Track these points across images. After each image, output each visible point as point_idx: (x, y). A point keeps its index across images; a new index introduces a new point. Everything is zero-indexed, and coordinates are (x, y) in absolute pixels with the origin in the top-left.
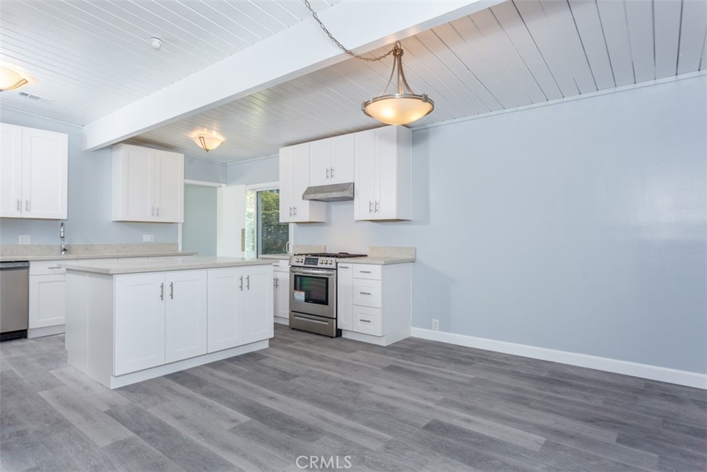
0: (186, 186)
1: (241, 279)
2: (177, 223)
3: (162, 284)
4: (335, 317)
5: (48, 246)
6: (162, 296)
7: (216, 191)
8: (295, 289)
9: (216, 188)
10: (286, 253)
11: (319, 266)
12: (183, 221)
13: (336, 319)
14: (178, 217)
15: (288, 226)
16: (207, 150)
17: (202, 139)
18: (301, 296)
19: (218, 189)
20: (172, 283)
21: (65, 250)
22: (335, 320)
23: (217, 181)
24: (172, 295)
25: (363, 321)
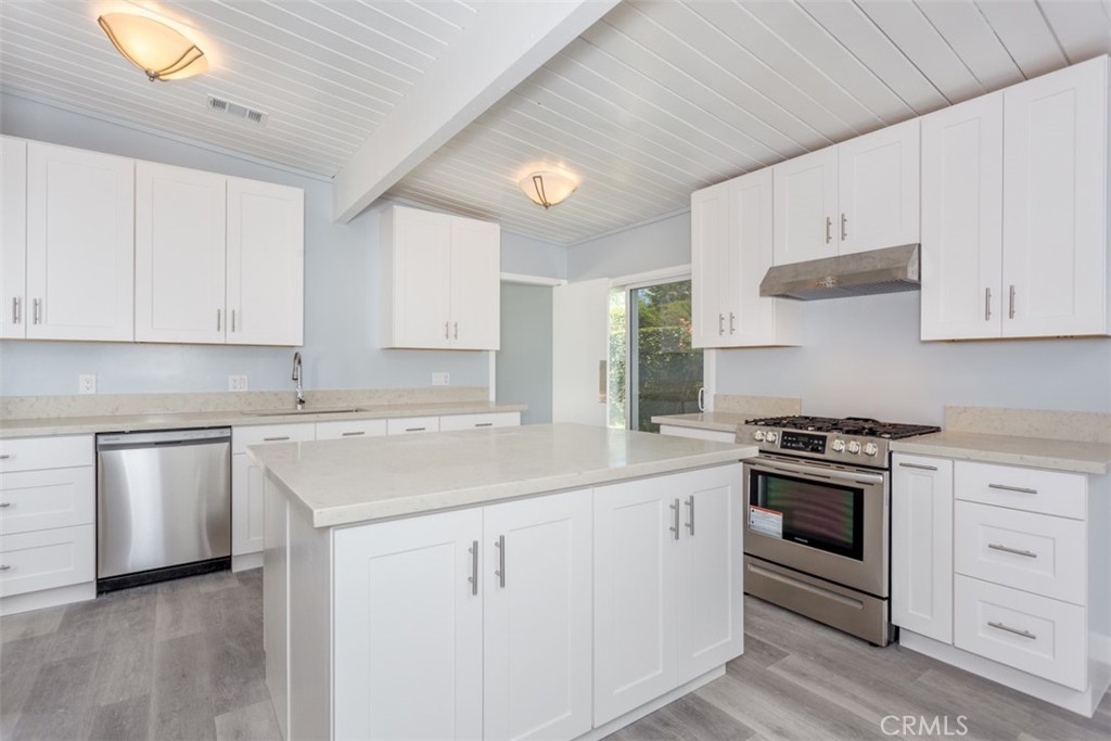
0: (503, 283)
1: (676, 507)
2: (488, 351)
3: (475, 544)
4: (886, 595)
5: (276, 394)
6: (474, 580)
7: (551, 294)
8: (754, 502)
9: (551, 287)
10: (699, 411)
11: (828, 455)
12: (498, 348)
13: (889, 599)
14: (490, 339)
15: (702, 355)
16: (546, 206)
17: (538, 180)
18: (770, 523)
19: (555, 289)
20: (502, 538)
21: (302, 402)
22: (886, 603)
23: (555, 276)
24: (501, 574)
25: (999, 627)
